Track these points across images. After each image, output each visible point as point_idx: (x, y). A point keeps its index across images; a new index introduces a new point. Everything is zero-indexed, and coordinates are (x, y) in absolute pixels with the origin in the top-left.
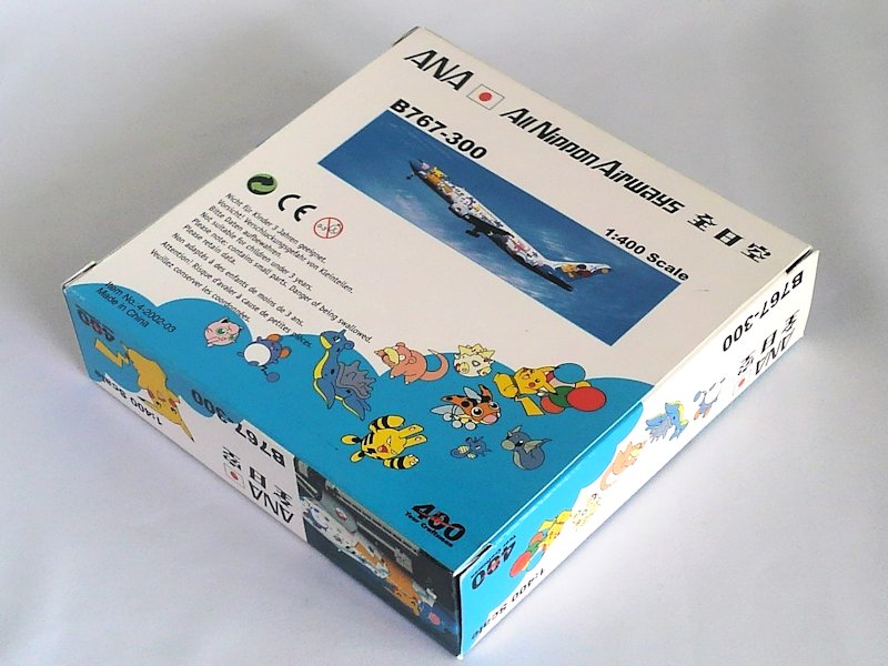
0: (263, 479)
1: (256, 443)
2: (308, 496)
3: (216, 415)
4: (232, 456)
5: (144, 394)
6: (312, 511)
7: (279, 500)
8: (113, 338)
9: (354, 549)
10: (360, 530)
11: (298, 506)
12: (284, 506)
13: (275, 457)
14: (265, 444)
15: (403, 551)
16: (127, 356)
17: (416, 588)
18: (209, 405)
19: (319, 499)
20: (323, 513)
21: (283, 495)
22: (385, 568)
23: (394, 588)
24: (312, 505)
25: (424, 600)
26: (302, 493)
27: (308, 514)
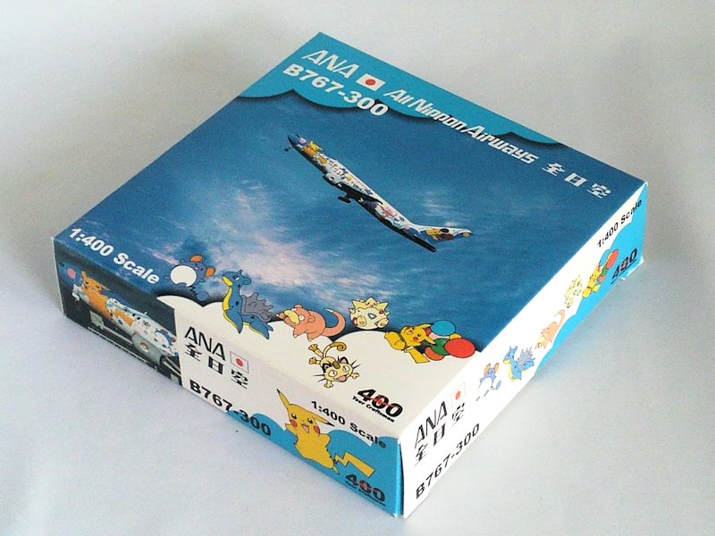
0: (211, 366)
1: (214, 396)
2: (170, 358)
3: (249, 416)
4: (239, 382)
5: (325, 429)
6: (168, 346)
7: (198, 348)
8: (348, 477)
9: (133, 318)
10: (129, 337)
11: (180, 346)
12: (193, 343)
13: (198, 387)
14: (206, 396)
15: (98, 329)
16: (335, 462)
17: (86, 298)
18: (255, 424)
19: (163, 357)
20: (159, 346)
21: (193, 354)
22: (109, 308)
23: (102, 292)
24: (167, 350)
25: (80, 289)
26: (176, 359)
27: (171, 341)
